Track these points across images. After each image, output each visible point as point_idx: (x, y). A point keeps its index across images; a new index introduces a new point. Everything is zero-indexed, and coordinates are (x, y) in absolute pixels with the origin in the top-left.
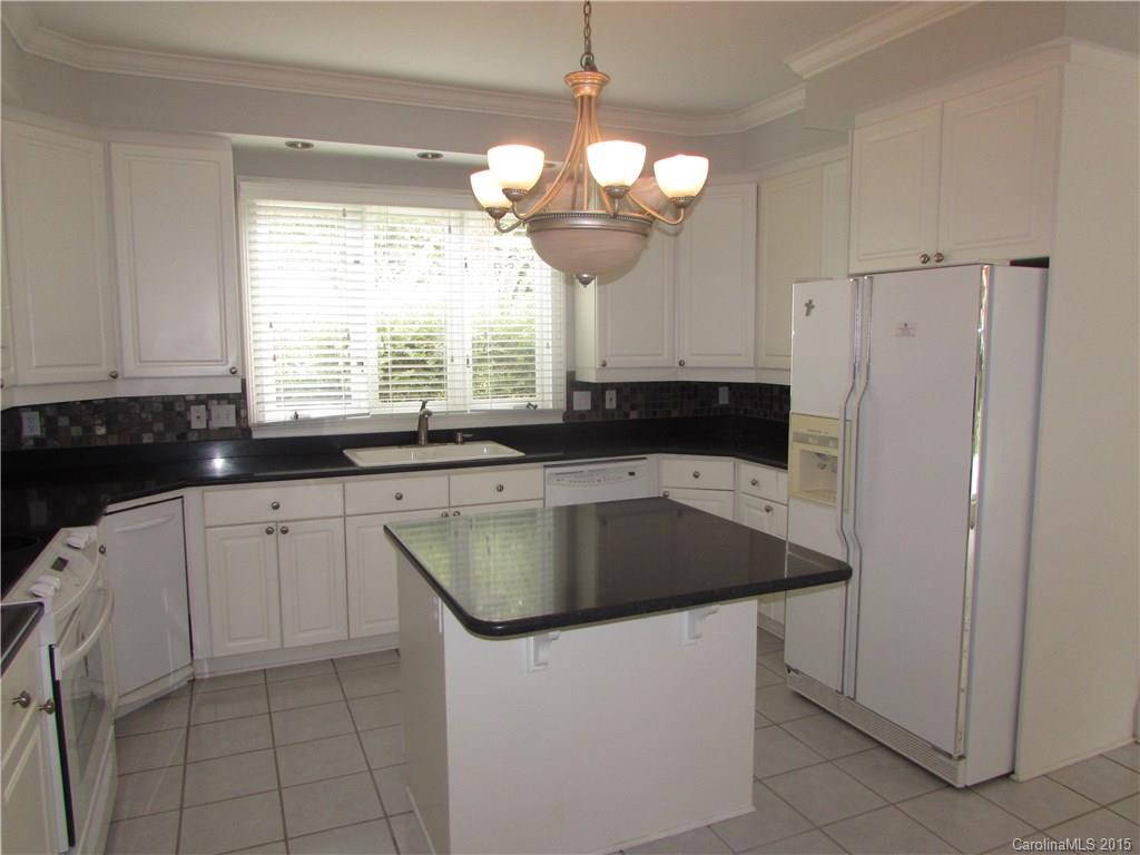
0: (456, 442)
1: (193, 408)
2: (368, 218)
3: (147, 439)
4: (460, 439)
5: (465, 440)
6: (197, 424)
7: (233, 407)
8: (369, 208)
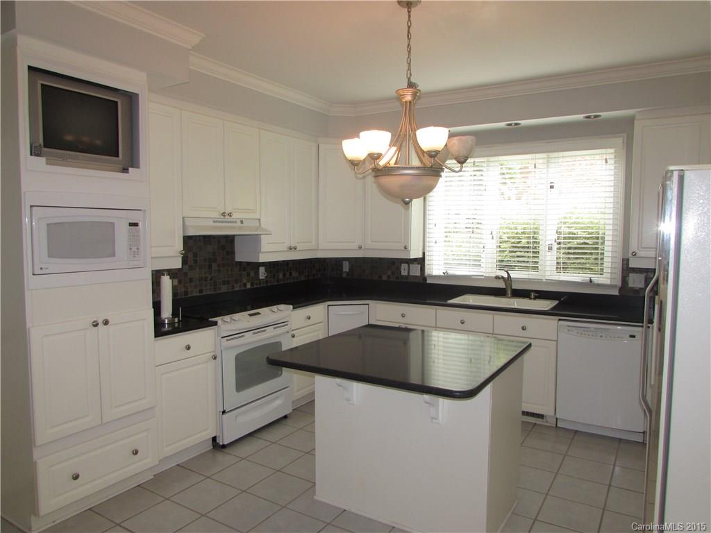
0: (531, 299)
1: (403, 265)
2: (492, 164)
3: (384, 278)
4: (533, 296)
5: (536, 298)
6: (404, 273)
7: (419, 266)
8: (492, 159)
